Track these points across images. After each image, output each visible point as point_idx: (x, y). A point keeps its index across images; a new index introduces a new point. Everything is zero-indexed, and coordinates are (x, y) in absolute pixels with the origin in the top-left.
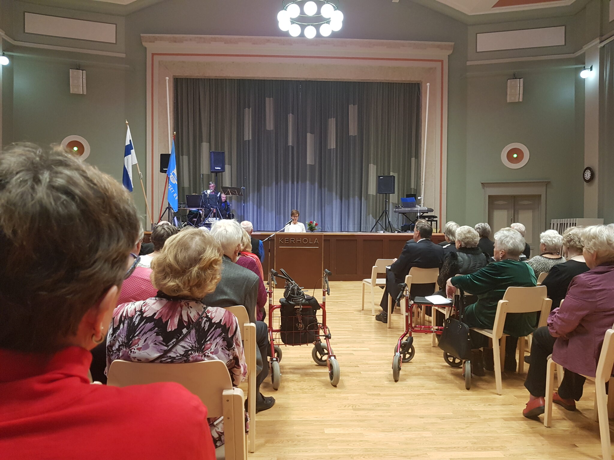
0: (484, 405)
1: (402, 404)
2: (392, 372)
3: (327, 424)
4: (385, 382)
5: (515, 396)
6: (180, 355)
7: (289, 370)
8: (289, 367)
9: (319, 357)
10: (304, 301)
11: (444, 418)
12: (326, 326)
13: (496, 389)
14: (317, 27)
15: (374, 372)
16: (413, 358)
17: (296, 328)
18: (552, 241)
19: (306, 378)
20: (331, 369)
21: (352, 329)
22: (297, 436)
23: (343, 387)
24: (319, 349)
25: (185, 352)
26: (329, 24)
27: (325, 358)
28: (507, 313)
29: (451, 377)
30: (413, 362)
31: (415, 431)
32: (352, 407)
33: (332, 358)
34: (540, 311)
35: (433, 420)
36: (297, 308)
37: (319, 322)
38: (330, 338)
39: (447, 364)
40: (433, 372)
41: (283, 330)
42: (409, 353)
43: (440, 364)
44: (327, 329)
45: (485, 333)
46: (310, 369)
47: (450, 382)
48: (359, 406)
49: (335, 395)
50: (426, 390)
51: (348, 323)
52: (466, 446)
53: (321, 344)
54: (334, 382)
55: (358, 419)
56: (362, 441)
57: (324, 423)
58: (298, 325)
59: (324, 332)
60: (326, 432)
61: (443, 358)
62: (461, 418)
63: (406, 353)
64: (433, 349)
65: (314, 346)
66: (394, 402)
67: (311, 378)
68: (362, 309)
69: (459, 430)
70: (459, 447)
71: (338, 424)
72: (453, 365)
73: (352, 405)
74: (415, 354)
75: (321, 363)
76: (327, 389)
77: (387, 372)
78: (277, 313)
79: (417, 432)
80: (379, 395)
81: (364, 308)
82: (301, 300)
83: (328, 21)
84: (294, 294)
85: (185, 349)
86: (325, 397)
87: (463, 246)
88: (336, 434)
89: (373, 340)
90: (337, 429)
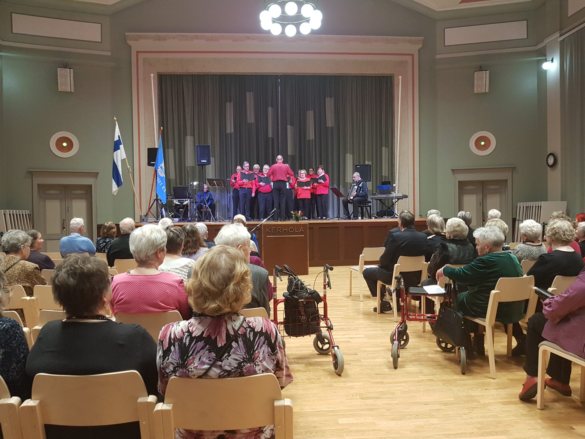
0: (482, 390)
1: (405, 392)
2: (391, 359)
3: (340, 414)
4: (386, 370)
5: (508, 379)
6: (235, 367)
7: (293, 360)
8: (292, 357)
9: (321, 346)
10: (307, 295)
11: (447, 404)
12: (327, 317)
13: (490, 373)
14: (297, 26)
15: (373, 360)
16: (408, 344)
17: (300, 321)
18: (532, 230)
19: (311, 368)
20: (335, 359)
21: (344, 316)
22: (314, 427)
23: (347, 376)
24: (320, 338)
25: (238, 364)
26: (309, 23)
27: (326, 346)
28: (499, 302)
29: (446, 363)
30: (407, 348)
31: (422, 418)
32: (360, 396)
33: (336, 348)
34: (529, 299)
35: (438, 407)
36: (301, 302)
37: (320, 314)
38: (332, 329)
39: (439, 349)
40: (428, 358)
41: (286, 323)
42: (403, 340)
43: (433, 349)
44: (328, 321)
45: (478, 321)
46: (312, 358)
47: (445, 367)
48: (366, 395)
49: (342, 384)
50: (424, 376)
51: (339, 309)
52: (473, 431)
53: (322, 334)
54: (338, 371)
55: (367, 408)
56: (375, 430)
57: (336, 414)
58: (301, 317)
59: (326, 324)
60: (340, 422)
61: (436, 343)
62: (462, 404)
63: (401, 340)
64: (423, 334)
65: (316, 336)
66: (398, 389)
67: (315, 367)
68: (349, 295)
69: (463, 416)
70: (466, 433)
71: (349, 414)
72: (445, 350)
73: (359, 393)
74: (410, 340)
75: (322, 352)
76: (332, 378)
77: (386, 359)
78: (281, 306)
79: (424, 420)
80: (382, 383)
81: (352, 293)
82: (304, 294)
83: (308, 20)
84: (298, 289)
85: (238, 362)
86: (332, 386)
87: (451, 238)
88: (349, 424)
89: (366, 326)
90: (350, 419)
